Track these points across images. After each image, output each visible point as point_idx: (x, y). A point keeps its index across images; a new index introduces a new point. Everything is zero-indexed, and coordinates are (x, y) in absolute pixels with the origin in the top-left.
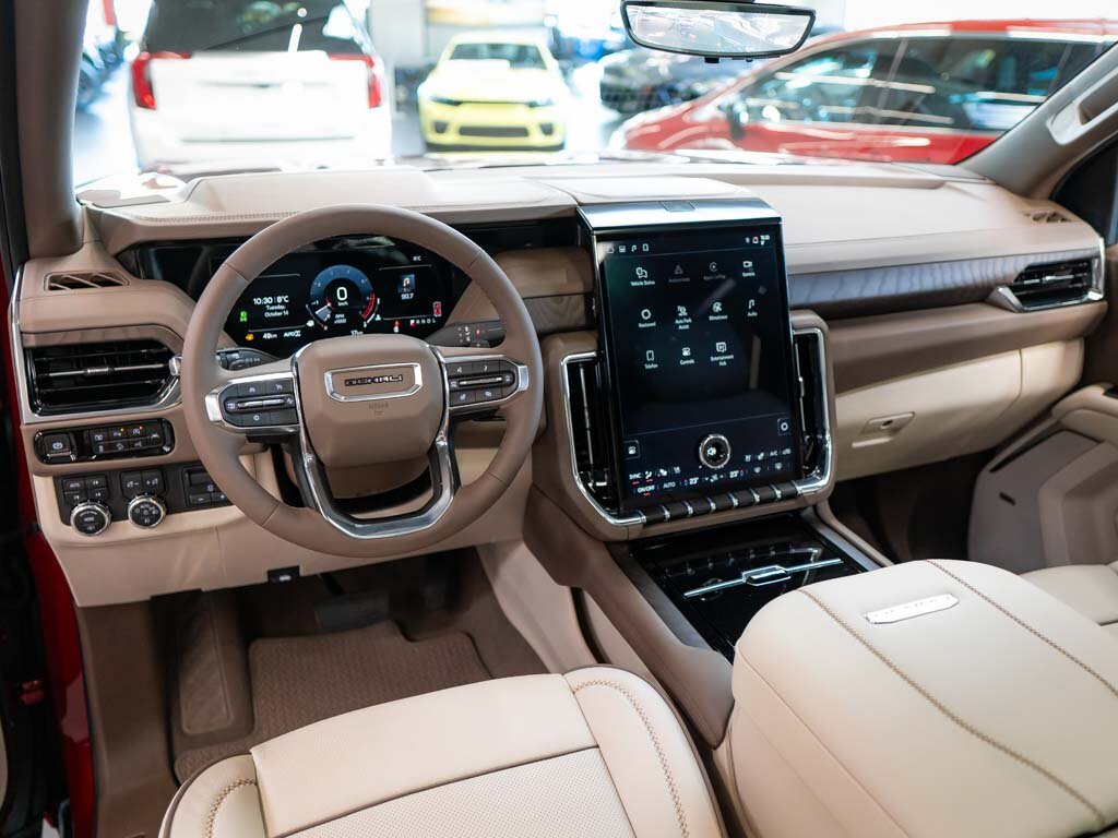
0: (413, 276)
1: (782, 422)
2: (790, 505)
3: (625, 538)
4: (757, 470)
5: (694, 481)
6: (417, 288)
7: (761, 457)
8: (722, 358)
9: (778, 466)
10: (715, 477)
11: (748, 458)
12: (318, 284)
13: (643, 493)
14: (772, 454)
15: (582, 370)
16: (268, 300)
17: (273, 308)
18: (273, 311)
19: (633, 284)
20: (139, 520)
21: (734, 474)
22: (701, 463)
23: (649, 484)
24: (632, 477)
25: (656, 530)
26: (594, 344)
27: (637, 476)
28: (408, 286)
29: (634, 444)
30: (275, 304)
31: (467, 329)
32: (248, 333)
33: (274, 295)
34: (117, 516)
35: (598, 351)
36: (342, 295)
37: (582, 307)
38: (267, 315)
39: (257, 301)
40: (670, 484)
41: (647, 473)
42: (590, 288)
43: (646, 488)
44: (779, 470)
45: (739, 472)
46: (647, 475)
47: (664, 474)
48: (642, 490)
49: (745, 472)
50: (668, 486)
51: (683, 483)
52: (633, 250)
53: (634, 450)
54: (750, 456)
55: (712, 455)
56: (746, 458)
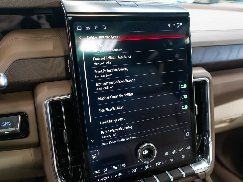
1: (186, 132)
4: (172, 160)
7: (174, 152)
9: (184, 157)
10: (147, 167)
11: (166, 154)
14: (180, 150)
15: (63, 106)
21: (158, 164)
22: (139, 160)
23: (106, 176)
24: (94, 173)
26: (69, 90)
29: (96, 153)
35: (72, 94)
40: (119, 174)
41: (104, 169)
42: (67, 54)
43: (104, 178)
44: (184, 159)
45: (161, 162)
46: (105, 170)
47: (115, 169)
48: (101, 180)
49: (164, 162)
50: (118, 175)
51: (127, 172)
52: (95, 29)
53: (95, 156)
54: (168, 152)
55: (146, 154)
56: (165, 154)
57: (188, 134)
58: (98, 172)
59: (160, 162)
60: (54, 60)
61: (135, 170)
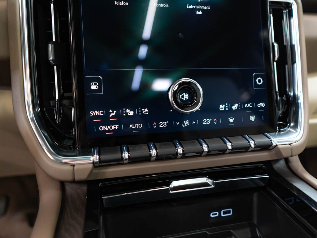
1: (256, 77)
2: (264, 156)
3: (69, 178)
5: (164, 124)
7: (235, 107)
8: (199, 7)
10: (187, 123)
11: (222, 107)
13: (105, 131)
14: (246, 106)
21: (207, 121)
23: (113, 123)
24: (93, 113)
29: (98, 80)
40: (136, 125)
41: (111, 111)
43: (109, 127)
44: (253, 122)
45: (213, 120)
46: (111, 113)
47: (131, 115)
48: (104, 128)
49: (218, 121)
50: (134, 127)
51: (152, 125)
53: (96, 86)
54: (224, 105)
55: (185, 99)
56: (220, 107)
57: (259, 81)
58: (99, 113)
59: (211, 119)
61: (166, 124)
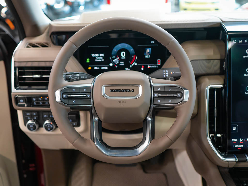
0: (150, 49)
3: (227, 166)
6: (151, 54)
12: (115, 50)
13: (237, 148)
15: (215, 92)
16: (97, 55)
17: (98, 58)
18: (98, 59)
19: (244, 57)
20: (47, 128)
23: (241, 144)
24: (233, 140)
25: (242, 165)
26: (222, 82)
27: (236, 140)
28: (148, 53)
29: (236, 126)
30: (99, 56)
31: (167, 71)
32: (89, 67)
33: (99, 54)
34: (41, 126)
35: (224, 85)
36: (123, 55)
37: (218, 65)
38: (96, 60)
39: (93, 55)
42: (223, 58)
43: (239, 146)
46: (241, 140)
52: (245, 42)
53: (235, 129)
60: (214, 61)
